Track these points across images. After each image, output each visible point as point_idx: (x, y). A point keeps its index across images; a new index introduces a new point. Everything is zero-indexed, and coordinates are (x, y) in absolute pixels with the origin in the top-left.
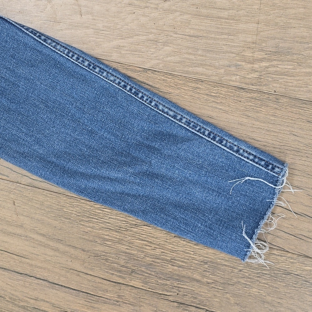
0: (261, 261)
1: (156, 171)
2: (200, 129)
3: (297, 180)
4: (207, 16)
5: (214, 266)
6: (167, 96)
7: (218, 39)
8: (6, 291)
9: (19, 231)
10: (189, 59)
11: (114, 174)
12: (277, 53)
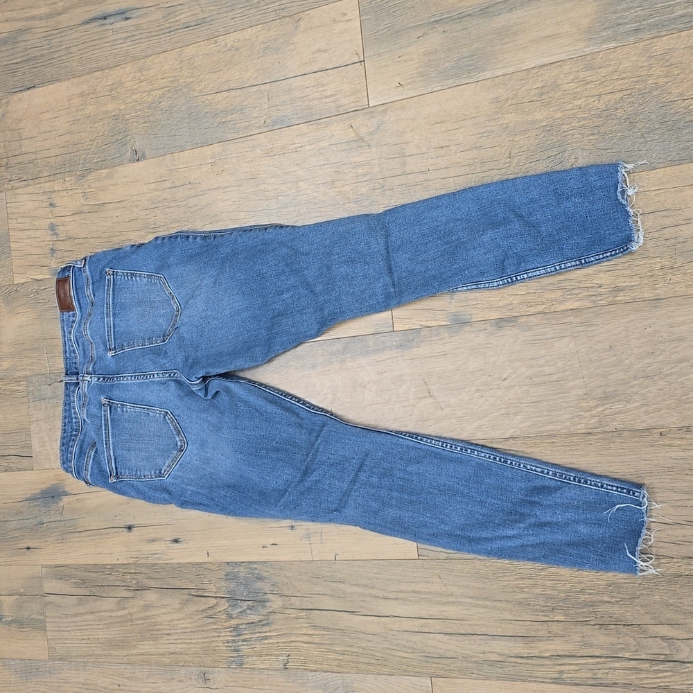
0: (653, 571)
1: (543, 520)
2: (566, 477)
3: (659, 496)
4: (541, 384)
5: (617, 586)
6: (531, 456)
7: (556, 399)
8: (457, 652)
9: (451, 599)
10: (539, 421)
11: (510, 532)
12: (607, 398)
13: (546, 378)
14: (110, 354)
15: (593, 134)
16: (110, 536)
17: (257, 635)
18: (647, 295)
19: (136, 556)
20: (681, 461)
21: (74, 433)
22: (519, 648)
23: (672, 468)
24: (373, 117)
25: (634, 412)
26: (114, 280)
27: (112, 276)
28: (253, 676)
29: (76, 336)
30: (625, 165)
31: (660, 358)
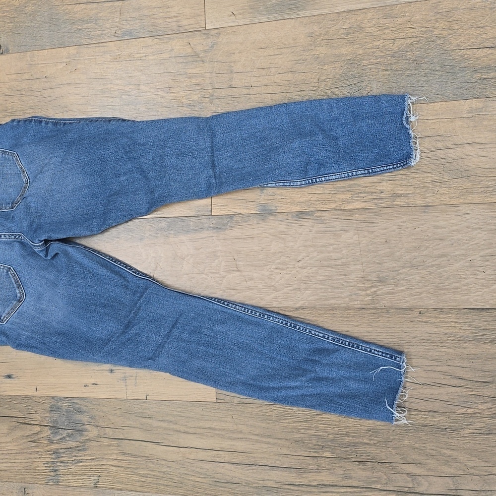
0: (405, 422)
1: (321, 375)
2: (342, 342)
3: (415, 362)
4: (328, 266)
5: (375, 432)
6: (315, 323)
7: (339, 279)
8: (241, 479)
9: (240, 436)
10: (324, 296)
11: (293, 384)
12: (380, 281)
13: (332, 262)
15: (387, 70)
17: (73, 458)
18: (419, 202)
20: (434, 335)
22: (292, 477)
23: (427, 340)
24: (208, 38)
25: (400, 294)
28: (68, 492)
30: (411, 97)
31: (424, 253)
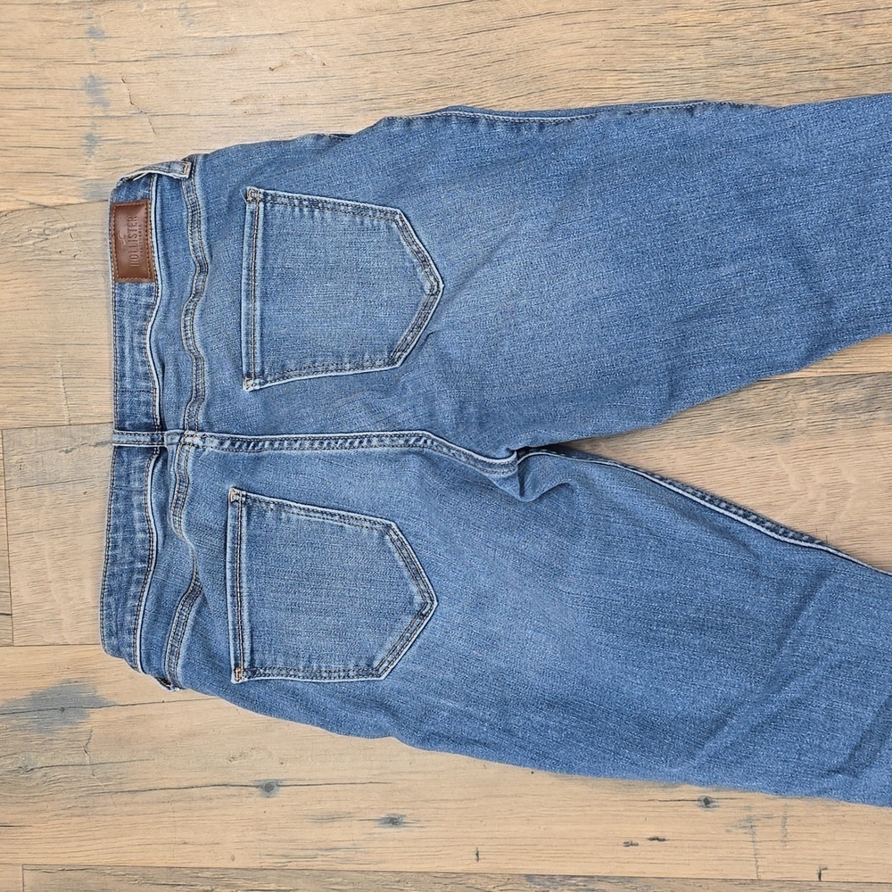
14: (249, 386)
16: (214, 803)
19: (281, 852)
21: (139, 565)
26: (265, 215)
27: (262, 205)
29: (157, 341)
